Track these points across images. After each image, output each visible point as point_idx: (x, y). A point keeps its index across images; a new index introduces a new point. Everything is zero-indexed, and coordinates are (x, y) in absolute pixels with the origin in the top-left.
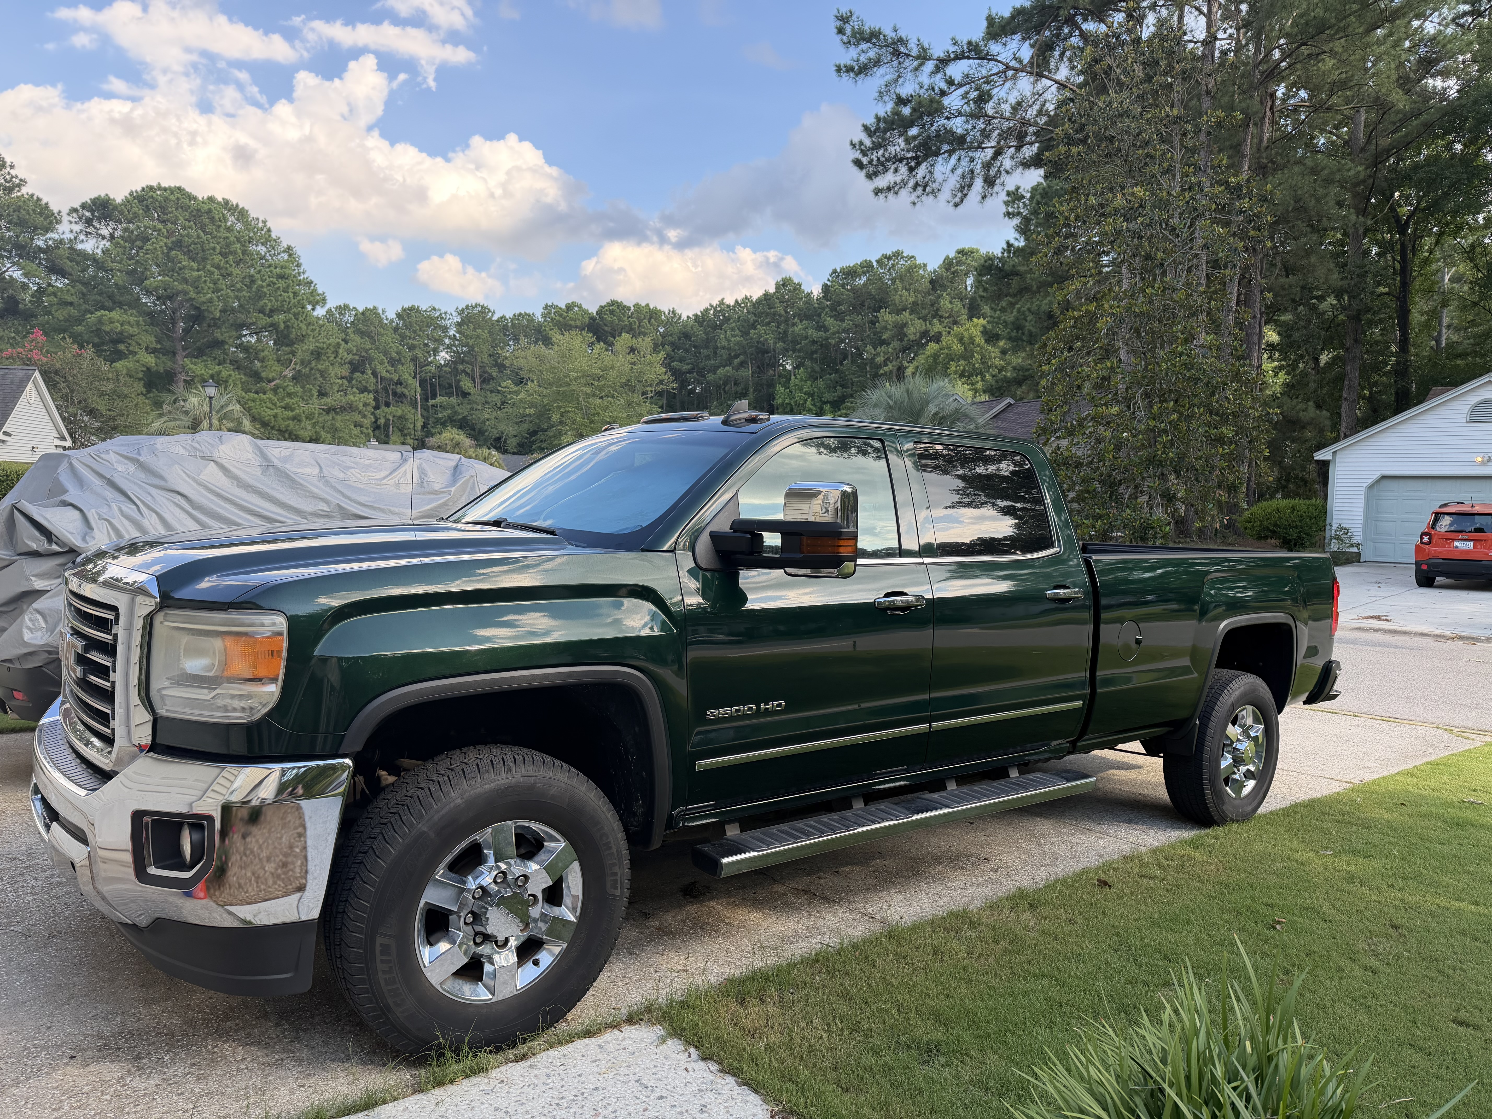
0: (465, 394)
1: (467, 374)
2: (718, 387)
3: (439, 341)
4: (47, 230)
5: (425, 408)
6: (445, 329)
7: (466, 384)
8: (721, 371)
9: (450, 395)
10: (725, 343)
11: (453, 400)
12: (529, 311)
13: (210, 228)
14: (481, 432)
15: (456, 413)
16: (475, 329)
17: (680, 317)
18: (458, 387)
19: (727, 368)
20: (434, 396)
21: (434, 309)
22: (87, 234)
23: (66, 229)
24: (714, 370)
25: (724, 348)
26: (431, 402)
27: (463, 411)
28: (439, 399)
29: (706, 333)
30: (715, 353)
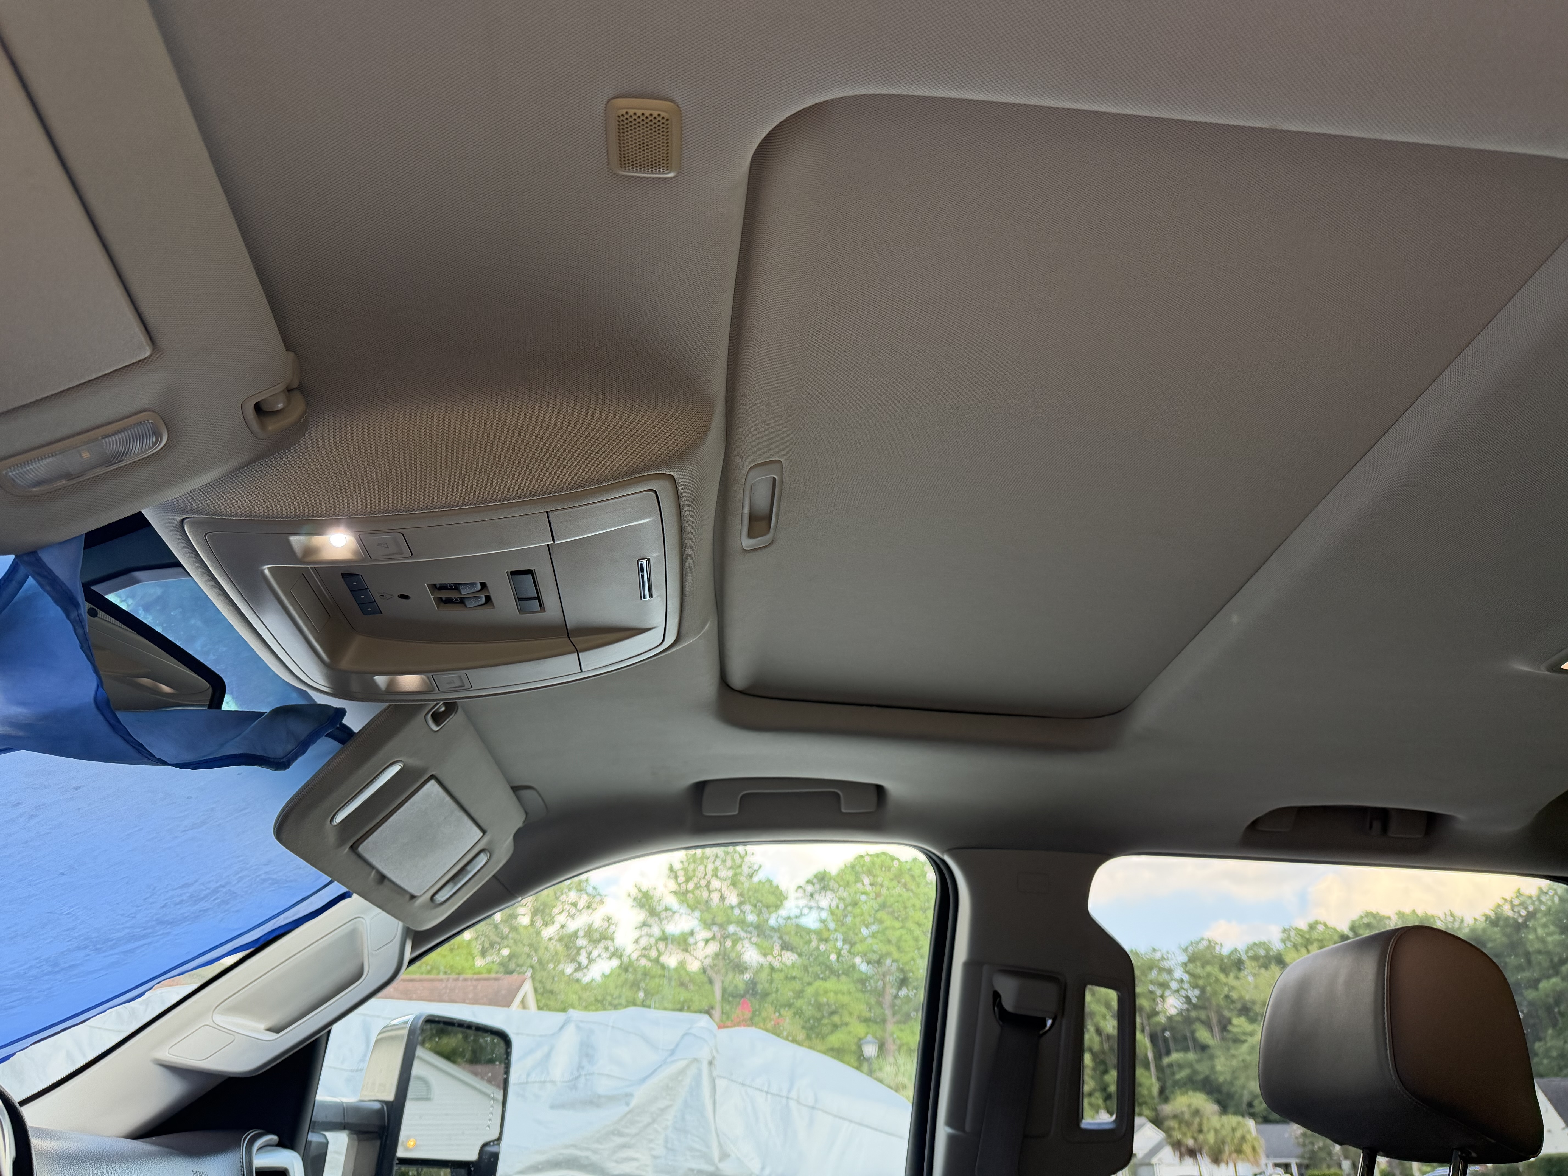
0: (1204, 1048)
1: (1203, 1022)
2: (1549, 1009)
3: (1164, 985)
4: (777, 907)
5: (1160, 1069)
6: (1170, 971)
7: (1203, 1035)
8: (1544, 985)
9: (1186, 1049)
10: (1537, 946)
11: (1191, 1056)
12: (1264, 938)
13: (912, 886)
14: (1230, 1096)
15: (1195, 1072)
16: (1203, 967)
17: (1462, 921)
18: (1195, 1040)
19: (1554, 980)
20: (1168, 1053)
21: (1154, 950)
22: (811, 908)
23: (792, 906)
24: (1534, 984)
25: (1539, 952)
26: (1166, 1061)
27: (1203, 1069)
28: (1175, 1056)
29: (1508, 936)
30: (1529, 962)
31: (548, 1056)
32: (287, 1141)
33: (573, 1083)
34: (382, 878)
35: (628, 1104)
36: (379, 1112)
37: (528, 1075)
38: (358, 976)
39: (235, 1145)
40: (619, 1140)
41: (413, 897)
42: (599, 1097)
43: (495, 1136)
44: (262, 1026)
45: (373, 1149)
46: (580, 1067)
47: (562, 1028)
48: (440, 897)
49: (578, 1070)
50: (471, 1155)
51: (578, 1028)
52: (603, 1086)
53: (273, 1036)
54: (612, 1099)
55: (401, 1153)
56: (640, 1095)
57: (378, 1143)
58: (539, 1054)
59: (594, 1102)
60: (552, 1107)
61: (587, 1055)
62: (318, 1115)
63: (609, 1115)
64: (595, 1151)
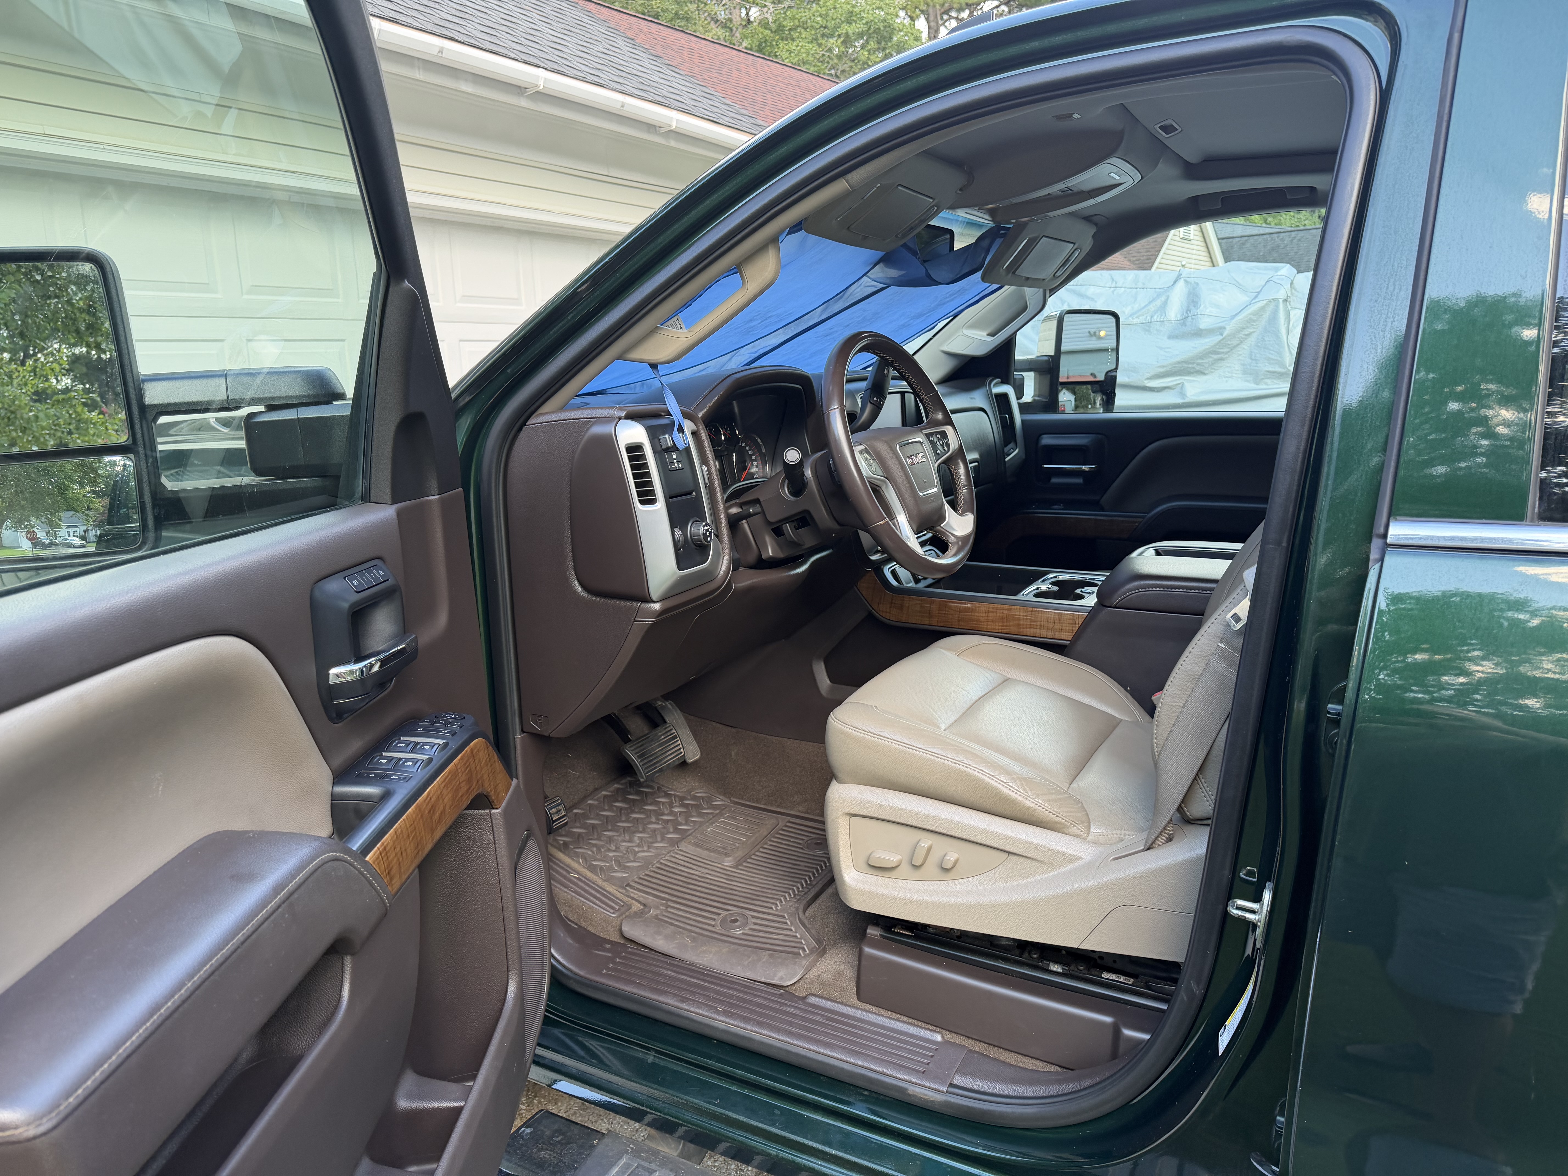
31: (1165, 303)
32: (1005, 381)
33: (1183, 321)
34: (1028, 279)
35: (1222, 335)
36: (1047, 362)
37: (1152, 317)
38: (1025, 308)
39: (983, 385)
40: (1216, 357)
41: (1044, 279)
42: (1201, 330)
43: (1114, 367)
44: (985, 334)
45: (1047, 379)
46: (1188, 310)
47: (1175, 282)
48: (1058, 274)
49: (1187, 313)
50: (1101, 377)
51: (1186, 281)
52: (1204, 323)
53: (991, 339)
54: (1210, 332)
55: (1061, 380)
56: (1229, 328)
57: (1049, 376)
58: (1158, 303)
59: (1199, 333)
60: (1170, 337)
61: (1193, 301)
62: (1017, 366)
63: (1207, 343)
64: (1198, 364)
